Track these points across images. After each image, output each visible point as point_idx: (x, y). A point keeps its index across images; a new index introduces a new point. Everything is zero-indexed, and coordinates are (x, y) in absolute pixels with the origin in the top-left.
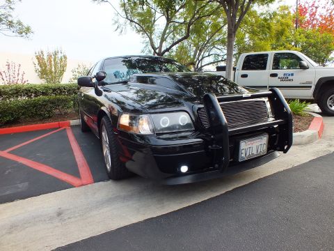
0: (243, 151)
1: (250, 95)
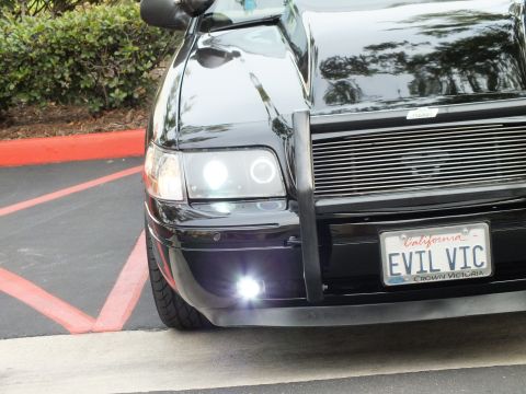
1: (433, 112)
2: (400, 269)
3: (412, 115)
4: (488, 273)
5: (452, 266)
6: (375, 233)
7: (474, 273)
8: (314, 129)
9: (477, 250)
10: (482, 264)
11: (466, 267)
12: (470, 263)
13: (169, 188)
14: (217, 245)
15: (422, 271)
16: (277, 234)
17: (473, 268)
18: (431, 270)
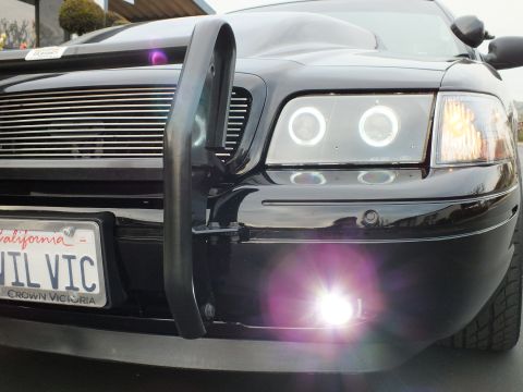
3: (33, 55)
4: (101, 304)
5: (55, 282)
7: (82, 298)
9: (86, 263)
10: (94, 286)
11: (71, 288)
12: (78, 284)
15: (17, 283)
17: (82, 290)
18: (30, 284)
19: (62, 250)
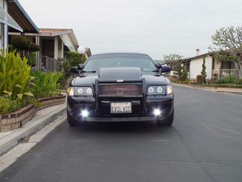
0: (113, 108)
1: (122, 81)
2: (114, 110)
3: (118, 81)
4: (131, 112)
5: (124, 110)
6: (110, 103)
7: (128, 112)
8: (99, 83)
9: (129, 107)
10: (130, 110)
12: (128, 110)
13: (72, 93)
14: (79, 103)
15: (118, 111)
16: (91, 102)
18: (120, 111)
19: (125, 106)
